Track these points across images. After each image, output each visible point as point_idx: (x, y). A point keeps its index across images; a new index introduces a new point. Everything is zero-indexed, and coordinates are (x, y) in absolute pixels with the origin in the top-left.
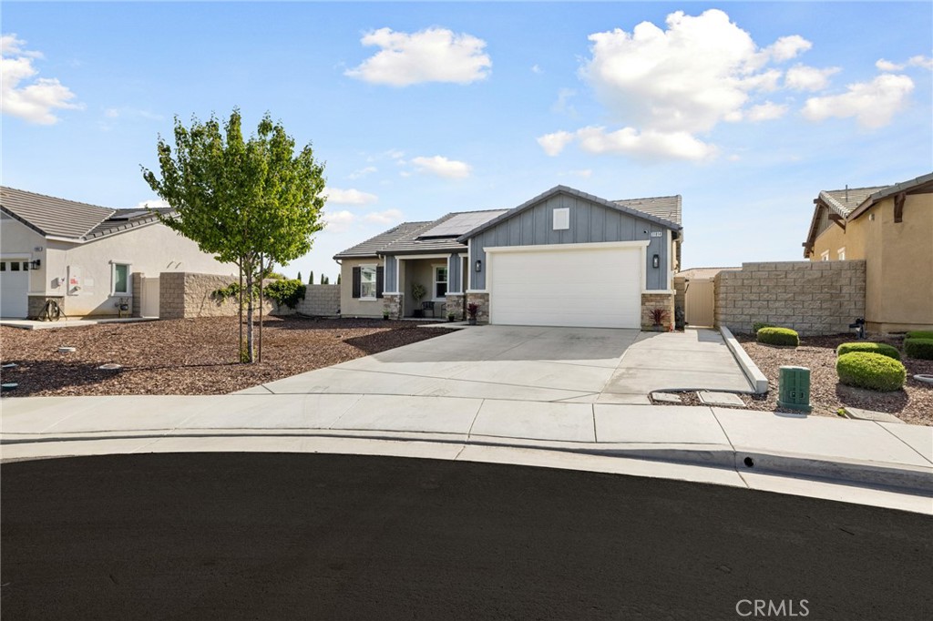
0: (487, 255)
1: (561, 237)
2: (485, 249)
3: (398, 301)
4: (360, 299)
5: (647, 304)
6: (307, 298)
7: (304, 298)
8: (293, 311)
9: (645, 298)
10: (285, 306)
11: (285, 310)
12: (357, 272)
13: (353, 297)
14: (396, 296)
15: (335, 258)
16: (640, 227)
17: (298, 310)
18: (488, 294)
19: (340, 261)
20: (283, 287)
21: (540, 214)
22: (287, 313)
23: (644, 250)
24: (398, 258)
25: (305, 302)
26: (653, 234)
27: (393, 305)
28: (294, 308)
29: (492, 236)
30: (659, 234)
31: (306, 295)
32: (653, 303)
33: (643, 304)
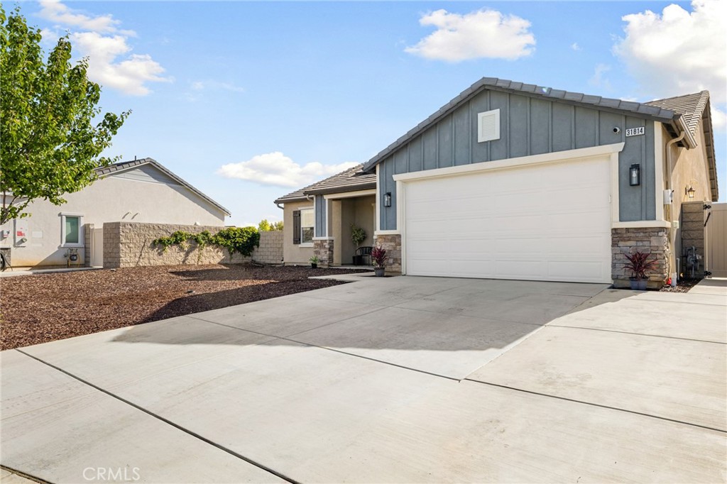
0: (398, 184)
1: (489, 151)
2: (395, 177)
3: (327, 246)
4: (300, 246)
5: (621, 244)
6: (261, 246)
7: (258, 246)
8: (248, 259)
9: (618, 236)
10: (238, 254)
11: (238, 258)
12: (297, 215)
13: (294, 243)
14: (326, 241)
15: (277, 202)
16: (608, 123)
17: (254, 258)
18: (399, 236)
19: (282, 205)
20: (235, 234)
21: (461, 121)
22: (239, 262)
23: (615, 157)
24: (327, 197)
25: (260, 249)
26: (630, 132)
27: (323, 251)
28: (250, 255)
29: (403, 159)
30: (640, 131)
31: (260, 241)
32: (632, 243)
33: (614, 244)
